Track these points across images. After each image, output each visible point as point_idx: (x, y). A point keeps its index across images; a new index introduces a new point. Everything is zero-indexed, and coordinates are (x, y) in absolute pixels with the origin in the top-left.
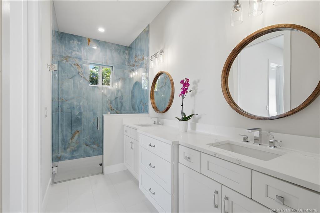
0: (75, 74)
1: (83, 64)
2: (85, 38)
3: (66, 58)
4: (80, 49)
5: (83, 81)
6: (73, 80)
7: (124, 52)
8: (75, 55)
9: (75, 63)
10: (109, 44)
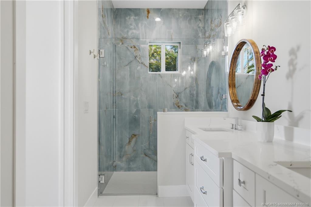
0: (131, 59)
1: (141, 45)
2: (144, 9)
3: (121, 40)
4: (137, 25)
5: (141, 68)
6: (130, 68)
7: (196, 18)
8: (131, 34)
9: (132, 45)
10: (174, 10)
